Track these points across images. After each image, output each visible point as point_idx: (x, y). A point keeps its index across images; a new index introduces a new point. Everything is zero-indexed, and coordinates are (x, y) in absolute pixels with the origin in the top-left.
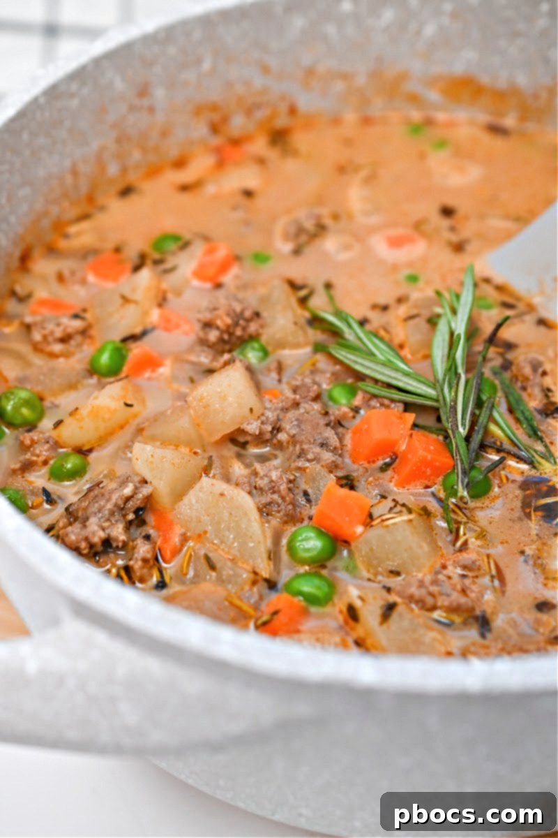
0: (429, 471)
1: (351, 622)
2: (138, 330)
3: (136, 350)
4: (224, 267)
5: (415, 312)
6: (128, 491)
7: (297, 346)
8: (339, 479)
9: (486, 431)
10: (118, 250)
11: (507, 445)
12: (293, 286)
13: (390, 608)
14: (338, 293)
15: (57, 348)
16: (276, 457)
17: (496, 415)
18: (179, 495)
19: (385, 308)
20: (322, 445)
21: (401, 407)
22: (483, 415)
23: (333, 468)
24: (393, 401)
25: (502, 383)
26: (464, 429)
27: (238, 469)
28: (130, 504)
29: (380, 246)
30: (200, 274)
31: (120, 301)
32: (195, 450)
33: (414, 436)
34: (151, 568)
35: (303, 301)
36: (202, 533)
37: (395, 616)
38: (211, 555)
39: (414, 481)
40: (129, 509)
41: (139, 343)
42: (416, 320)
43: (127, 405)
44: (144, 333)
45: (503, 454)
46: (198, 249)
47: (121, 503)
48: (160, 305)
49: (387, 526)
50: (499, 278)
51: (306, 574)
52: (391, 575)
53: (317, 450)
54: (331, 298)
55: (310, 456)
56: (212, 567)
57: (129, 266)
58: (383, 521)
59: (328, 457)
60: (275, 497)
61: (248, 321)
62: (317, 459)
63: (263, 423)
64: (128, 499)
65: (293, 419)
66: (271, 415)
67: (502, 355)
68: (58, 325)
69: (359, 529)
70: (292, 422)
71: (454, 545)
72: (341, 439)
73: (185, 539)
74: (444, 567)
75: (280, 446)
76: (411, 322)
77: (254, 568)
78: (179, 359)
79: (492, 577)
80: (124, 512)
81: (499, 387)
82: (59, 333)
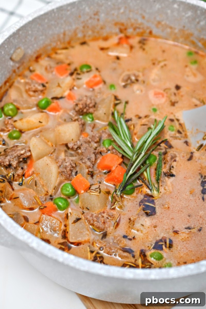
0: (116, 180)
1: (66, 219)
2: (59, 96)
3: (54, 104)
4: (97, 84)
5: (147, 123)
6: (22, 152)
7: (103, 121)
8: (89, 171)
9: (142, 174)
10: (69, 64)
11: (147, 182)
12: (116, 98)
13: (78, 220)
14: (128, 106)
15: (32, 93)
16: (76, 156)
17: (148, 170)
18: (39, 158)
19: (140, 118)
20: (89, 159)
21: (121, 156)
22: (143, 169)
23: (89, 167)
24: (119, 153)
25: (159, 159)
26: (132, 172)
27: (62, 156)
28: (22, 156)
29: (151, 94)
30: (88, 83)
31: (57, 85)
32: (53, 144)
33: (117, 168)
34: (20, 178)
35: (116, 105)
36: (38, 173)
37: (79, 222)
38: (37, 181)
39: (111, 181)
40: (21, 157)
41: (58, 101)
42: (145, 126)
43: (40, 122)
44: (61, 98)
45: (143, 184)
46: (91, 75)
47: (19, 155)
48: (70, 90)
49: (90, 194)
50: (182, 122)
51: (63, 198)
52: (86, 209)
53: (86, 160)
54: (125, 107)
55: (83, 161)
56: (36, 185)
57: (69, 72)
58: (91, 192)
59: (89, 163)
60: (65, 170)
61: (90, 108)
62: (85, 163)
63: (75, 145)
64: (22, 154)
65: (85, 147)
66: (79, 143)
67: (166, 148)
68: (34, 86)
69: (82, 192)
70: (84, 148)
71: (111, 207)
72: (96, 159)
73: (33, 173)
74: (104, 213)
75: (78, 153)
76: (143, 127)
77: (47, 190)
78: (65, 111)
79: (116, 222)
80: (19, 158)
81: (157, 160)
82: (34, 89)
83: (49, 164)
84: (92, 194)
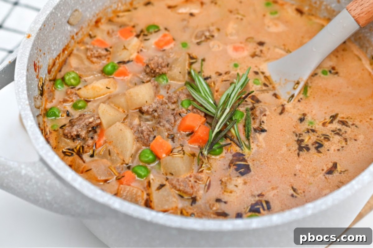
0: (201, 141)
1: (148, 187)
2: (126, 60)
3: (122, 68)
4: (168, 43)
5: (229, 79)
6: (91, 120)
7: (180, 81)
8: (169, 135)
9: (229, 131)
10: (134, 27)
11: (235, 139)
12: (191, 58)
13: (162, 186)
14: (205, 64)
15: (95, 60)
16: (152, 120)
17: (235, 126)
18: (110, 126)
19: (220, 74)
20: (167, 121)
21: (203, 114)
22: (230, 125)
23: (169, 130)
24: (201, 111)
25: (247, 115)
27: (136, 121)
28: (91, 125)
29: (230, 49)
30: (157, 44)
31: (123, 47)
32: (125, 110)
33: (201, 127)
34: (90, 149)
35: (191, 64)
36: (111, 141)
37: (163, 189)
38: (111, 150)
39: (195, 143)
40: (90, 126)
41: (125, 65)
42: (227, 82)
43: (107, 88)
44: (128, 62)
45: (232, 142)
46: (160, 35)
47: (87, 123)
48: (138, 52)
49: (173, 157)
50: (267, 74)
51: (142, 166)
52: (170, 174)
53: (165, 122)
54: (202, 65)
55: (161, 124)
56: (110, 154)
57: (135, 34)
58: (173, 155)
59: (168, 126)
60: (142, 135)
62: (164, 126)
63: (149, 108)
64: (90, 123)
65: (162, 109)
66: (155, 106)
67: (253, 103)
68: (97, 51)
69: (164, 155)
70: (161, 110)
71: (198, 170)
72: (175, 121)
73: (105, 142)
74: (191, 177)
75: (154, 117)
76: (225, 82)
77: (123, 159)
78: (135, 75)
79: (206, 185)
80: (88, 127)
81: (245, 116)
82: (96, 55)
83: (122, 130)
84: (176, 157)
